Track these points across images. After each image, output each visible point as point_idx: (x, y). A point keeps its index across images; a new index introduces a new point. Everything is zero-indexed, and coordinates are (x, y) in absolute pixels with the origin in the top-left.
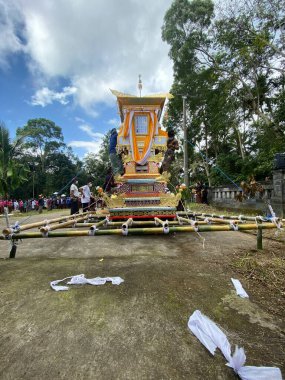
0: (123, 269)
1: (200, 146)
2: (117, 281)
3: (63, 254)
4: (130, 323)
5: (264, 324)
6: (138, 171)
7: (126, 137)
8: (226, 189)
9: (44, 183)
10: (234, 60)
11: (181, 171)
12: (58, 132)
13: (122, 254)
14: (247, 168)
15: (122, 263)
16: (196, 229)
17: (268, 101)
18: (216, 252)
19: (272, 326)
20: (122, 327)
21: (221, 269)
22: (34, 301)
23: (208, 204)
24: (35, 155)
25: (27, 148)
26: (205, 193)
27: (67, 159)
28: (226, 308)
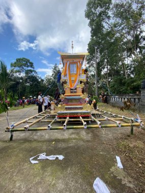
0: (64, 149)
1: (104, 71)
2: (61, 157)
3: (35, 137)
4: (67, 184)
5: (128, 185)
6: (72, 92)
7: (65, 75)
8: (117, 97)
9: (25, 91)
10: (122, 26)
11: (94, 84)
12: (32, 65)
13: (64, 137)
14: (128, 84)
15: (63, 145)
16: (100, 127)
17: (140, 48)
18: (110, 136)
19: (131, 186)
20: (63, 186)
21: (111, 149)
22: (23, 169)
23: (108, 103)
24: (20, 76)
25: (16, 73)
26: (106, 98)
27: (36, 78)
28: (112, 175)
